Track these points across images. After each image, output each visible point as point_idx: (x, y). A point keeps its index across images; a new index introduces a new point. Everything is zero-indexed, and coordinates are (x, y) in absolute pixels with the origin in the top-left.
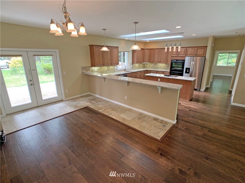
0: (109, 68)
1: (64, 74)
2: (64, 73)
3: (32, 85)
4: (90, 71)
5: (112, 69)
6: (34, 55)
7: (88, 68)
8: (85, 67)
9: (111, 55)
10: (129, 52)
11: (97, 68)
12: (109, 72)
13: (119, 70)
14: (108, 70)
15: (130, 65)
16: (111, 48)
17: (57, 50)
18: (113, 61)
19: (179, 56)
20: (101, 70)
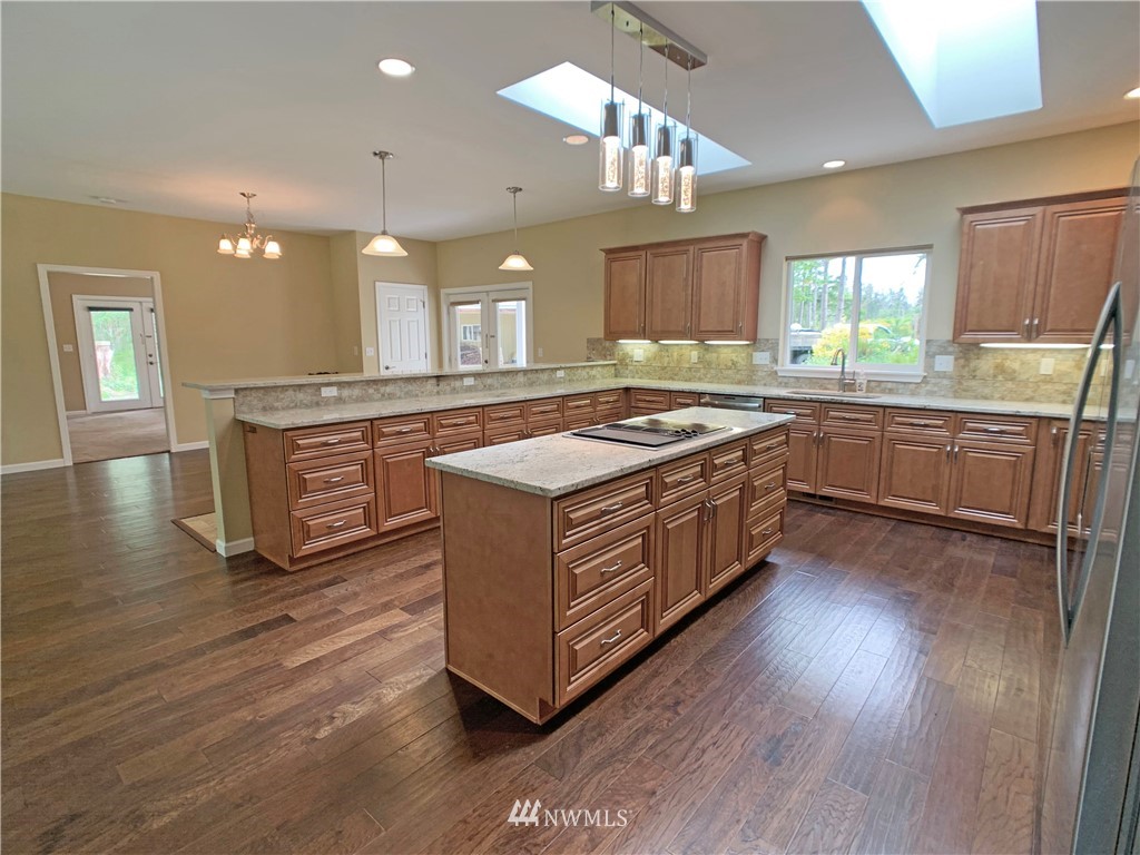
0: (711, 357)
1: (539, 356)
4: (616, 354)
5: (734, 363)
6: (494, 301)
7: (607, 345)
8: (598, 340)
9: (690, 283)
10: (928, 253)
11: (645, 351)
12: (709, 376)
13: (792, 380)
14: (708, 365)
15: (930, 356)
16: (691, 248)
17: (530, 284)
18: (699, 314)
20: (665, 361)
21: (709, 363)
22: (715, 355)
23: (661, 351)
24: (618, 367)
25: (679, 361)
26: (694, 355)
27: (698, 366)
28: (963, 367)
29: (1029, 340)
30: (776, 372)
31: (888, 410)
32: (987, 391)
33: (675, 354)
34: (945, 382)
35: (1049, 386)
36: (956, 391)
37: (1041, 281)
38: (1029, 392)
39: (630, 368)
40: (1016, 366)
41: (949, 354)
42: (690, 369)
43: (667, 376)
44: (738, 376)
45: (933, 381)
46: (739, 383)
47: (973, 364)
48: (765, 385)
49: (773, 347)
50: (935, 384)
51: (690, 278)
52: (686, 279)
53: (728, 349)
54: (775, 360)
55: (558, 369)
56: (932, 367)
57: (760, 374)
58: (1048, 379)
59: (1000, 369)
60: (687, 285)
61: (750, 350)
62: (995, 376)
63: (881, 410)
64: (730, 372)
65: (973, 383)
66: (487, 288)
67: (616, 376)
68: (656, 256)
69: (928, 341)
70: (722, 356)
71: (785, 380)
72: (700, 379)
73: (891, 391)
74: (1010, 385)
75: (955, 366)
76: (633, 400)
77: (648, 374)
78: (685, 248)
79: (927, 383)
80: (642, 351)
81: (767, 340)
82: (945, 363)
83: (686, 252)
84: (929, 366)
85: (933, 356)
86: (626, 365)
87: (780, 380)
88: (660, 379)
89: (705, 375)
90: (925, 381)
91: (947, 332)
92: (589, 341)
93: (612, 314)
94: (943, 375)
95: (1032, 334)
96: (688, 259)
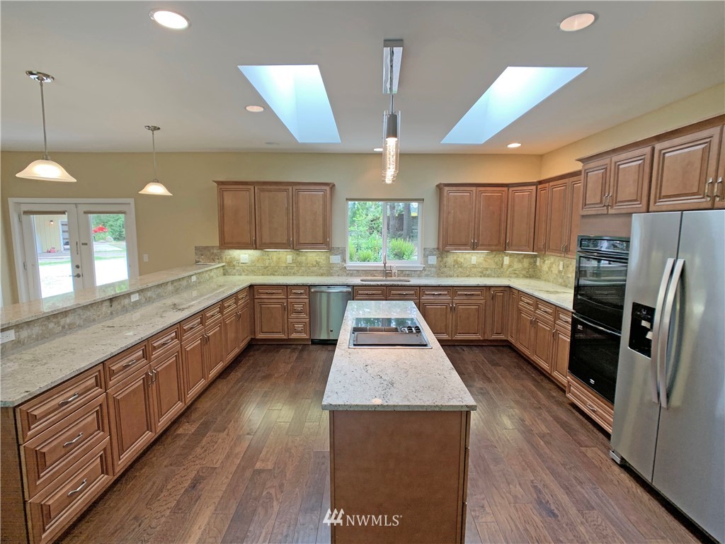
0: (302, 259)
1: (145, 261)
2: (146, 258)
3: (78, 276)
4: (224, 260)
5: (318, 263)
6: (86, 213)
7: (215, 251)
8: (206, 248)
9: (291, 211)
10: (419, 203)
11: (249, 255)
12: (300, 271)
13: (355, 272)
14: (300, 264)
15: (426, 256)
16: (290, 188)
17: (131, 201)
18: (298, 233)
19: (611, 211)
20: (267, 263)
21: (300, 263)
22: (304, 258)
23: (263, 255)
24: (226, 267)
25: (278, 262)
26: (289, 258)
27: (292, 265)
28: (441, 261)
29: (473, 249)
30: (345, 267)
31: (422, 288)
32: (451, 273)
33: (275, 257)
34: (433, 269)
35: (475, 270)
36: (438, 274)
37: (476, 222)
38: (467, 273)
39: (237, 268)
40: (462, 260)
41: (435, 255)
42: (287, 267)
43: (269, 273)
44: (321, 271)
45: (427, 269)
46: (322, 275)
47: (445, 260)
48: (338, 275)
49: (342, 252)
50: (429, 271)
51: (291, 208)
52: (287, 209)
53: (313, 254)
54: (344, 261)
55: (192, 275)
56: (427, 262)
57: (335, 269)
58: (474, 266)
59: (456, 262)
60: (288, 213)
61: (328, 254)
62: (454, 266)
63: (418, 288)
64: (315, 268)
65: (446, 269)
66: (74, 201)
67: (224, 275)
68: (263, 191)
69: (424, 249)
70: (309, 258)
71: (351, 272)
72: (294, 273)
73: (408, 275)
74: (460, 269)
75: (437, 261)
76: (256, 293)
77: (253, 272)
78: (286, 188)
79: (425, 270)
80: (247, 255)
81: (339, 248)
82: (433, 260)
83: (286, 190)
84: (426, 262)
85: (427, 257)
86: (234, 266)
87: (347, 272)
88: (262, 275)
89: (298, 271)
90: (424, 269)
91: (432, 244)
92: (197, 248)
93: (226, 229)
94: (432, 266)
95: (474, 247)
96: (288, 195)
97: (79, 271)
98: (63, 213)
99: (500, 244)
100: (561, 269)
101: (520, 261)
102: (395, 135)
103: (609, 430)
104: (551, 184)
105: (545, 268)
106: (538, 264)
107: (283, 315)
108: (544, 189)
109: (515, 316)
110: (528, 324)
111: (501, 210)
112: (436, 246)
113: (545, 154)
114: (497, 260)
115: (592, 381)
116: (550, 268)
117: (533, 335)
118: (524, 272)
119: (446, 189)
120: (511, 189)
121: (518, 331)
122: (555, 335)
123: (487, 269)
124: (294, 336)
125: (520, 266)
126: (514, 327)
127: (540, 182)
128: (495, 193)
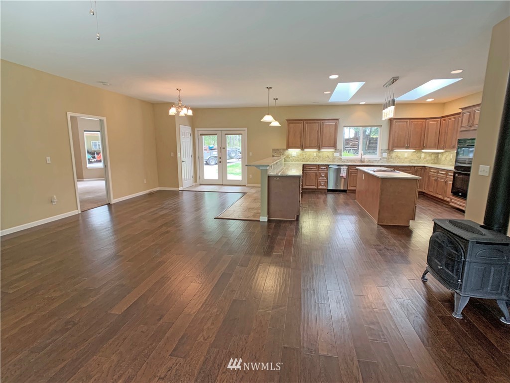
2: (251, 154)
3: (220, 162)
4: (285, 155)
5: (328, 156)
6: (226, 134)
7: (281, 151)
8: (278, 150)
10: (379, 127)
12: (320, 160)
14: (319, 157)
16: (320, 122)
17: (246, 129)
18: (322, 142)
19: (471, 129)
20: (304, 156)
22: (322, 154)
23: (303, 153)
24: (286, 158)
25: (309, 156)
26: (315, 154)
27: (316, 157)
28: (389, 155)
29: (407, 149)
30: (341, 158)
32: (394, 161)
33: (308, 154)
34: (385, 159)
35: (406, 160)
36: (387, 162)
37: (409, 136)
38: (403, 161)
40: (400, 155)
41: (386, 152)
42: (313, 158)
43: (305, 160)
44: (330, 160)
46: (330, 162)
47: (391, 155)
48: (338, 161)
49: (340, 151)
50: (383, 160)
51: (320, 131)
52: (318, 131)
53: (327, 152)
54: (341, 155)
57: (336, 159)
58: (406, 158)
59: (397, 156)
61: (334, 152)
62: (396, 158)
64: (327, 159)
65: (391, 159)
66: (221, 129)
67: (285, 162)
68: (307, 123)
69: (381, 150)
70: (325, 154)
71: (344, 160)
72: (317, 161)
73: (372, 162)
74: (399, 160)
75: (387, 155)
76: (304, 168)
77: (298, 160)
80: (295, 153)
81: (339, 149)
82: (385, 155)
83: (318, 123)
84: (382, 156)
85: (383, 153)
86: (289, 158)
87: (342, 160)
88: (302, 162)
90: (381, 159)
91: (385, 147)
92: (273, 150)
93: (290, 141)
94: (384, 158)
95: (407, 148)
96: (318, 125)
97: (221, 160)
98: (216, 134)
99: (420, 146)
100: (451, 158)
101: (430, 156)
102: (394, 105)
103: (463, 209)
104: (448, 118)
105: (443, 158)
106: (440, 157)
107: (316, 178)
108: (444, 120)
109: (427, 179)
110: (434, 181)
111: (422, 130)
112: (387, 148)
113: (447, 103)
114: (418, 155)
115: (460, 194)
116: (446, 158)
117: (436, 185)
118: (432, 161)
119: (395, 121)
120: (427, 120)
121: (428, 185)
122: (446, 182)
123: (412, 160)
124: (320, 187)
125: (430, 158)
126: (426, 184)
127: (443, 117)
128: (420, 122)
